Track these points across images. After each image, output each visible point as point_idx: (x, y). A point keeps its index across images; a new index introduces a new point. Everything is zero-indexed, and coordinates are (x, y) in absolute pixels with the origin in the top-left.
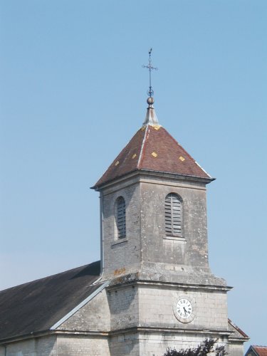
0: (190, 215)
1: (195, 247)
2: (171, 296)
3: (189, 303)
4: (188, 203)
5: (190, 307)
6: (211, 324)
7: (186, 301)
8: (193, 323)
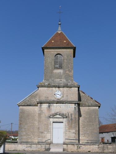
0: (65, 61)
1: (68, 72)
2: (52, 90)
3: (60, 92)
4: (65, 57)
5: (61, 94)
6: (70, 99)
7: (59, 92)
8: (62, 99)
